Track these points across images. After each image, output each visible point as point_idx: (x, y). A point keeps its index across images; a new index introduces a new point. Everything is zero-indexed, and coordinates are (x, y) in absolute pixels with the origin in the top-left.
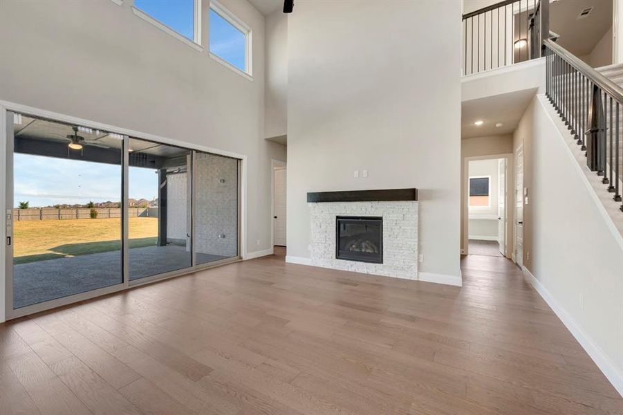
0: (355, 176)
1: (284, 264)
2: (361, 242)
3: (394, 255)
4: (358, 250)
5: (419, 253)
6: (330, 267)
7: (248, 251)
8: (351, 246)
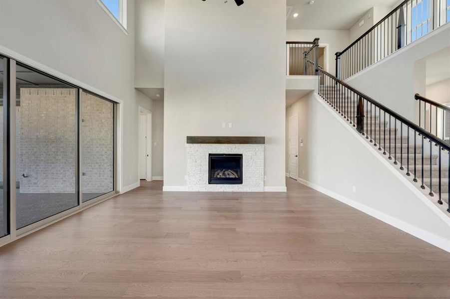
0: (223, 126)
1: (162, 194)
2: (224, 171)
3: (250, 178)
4: (224, 177)
5: (264, 175)
6: (205, 191)
7: (124, 185)
8: (218, 174)
